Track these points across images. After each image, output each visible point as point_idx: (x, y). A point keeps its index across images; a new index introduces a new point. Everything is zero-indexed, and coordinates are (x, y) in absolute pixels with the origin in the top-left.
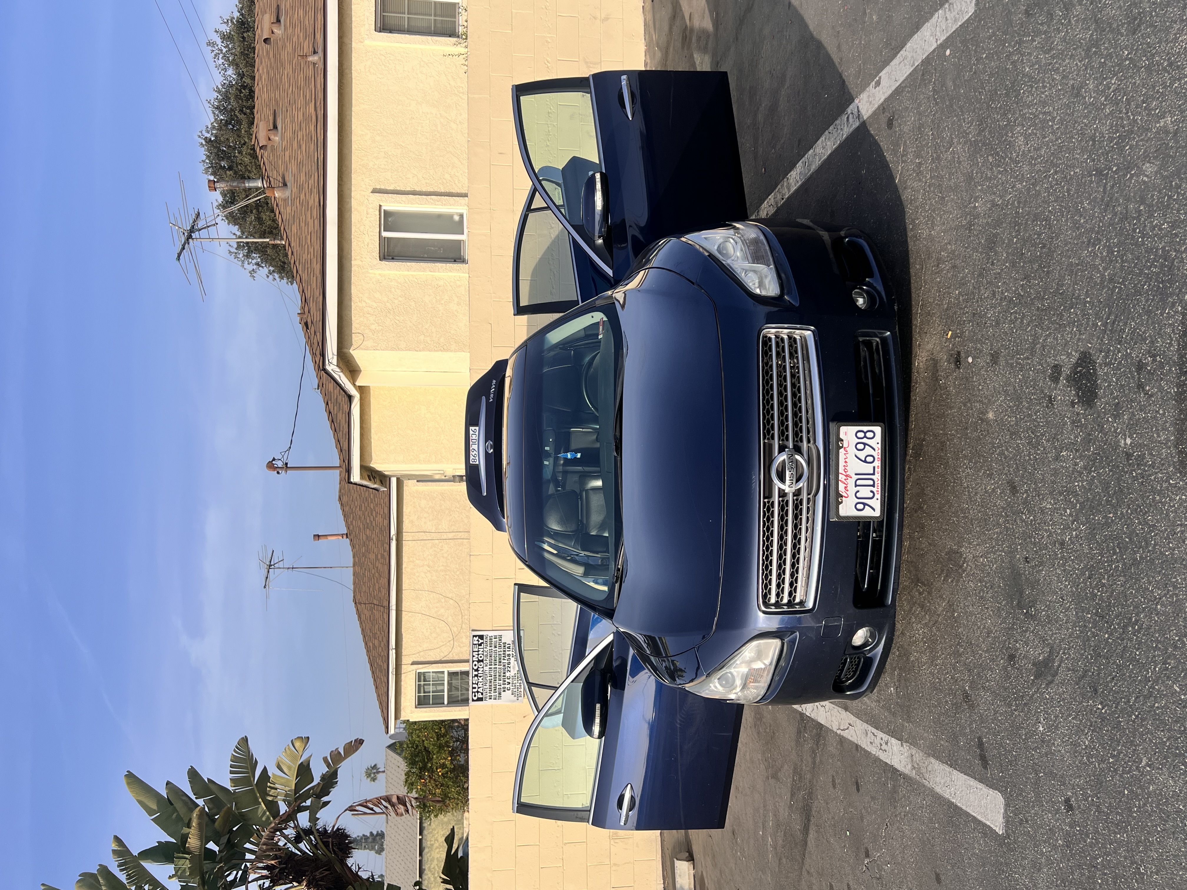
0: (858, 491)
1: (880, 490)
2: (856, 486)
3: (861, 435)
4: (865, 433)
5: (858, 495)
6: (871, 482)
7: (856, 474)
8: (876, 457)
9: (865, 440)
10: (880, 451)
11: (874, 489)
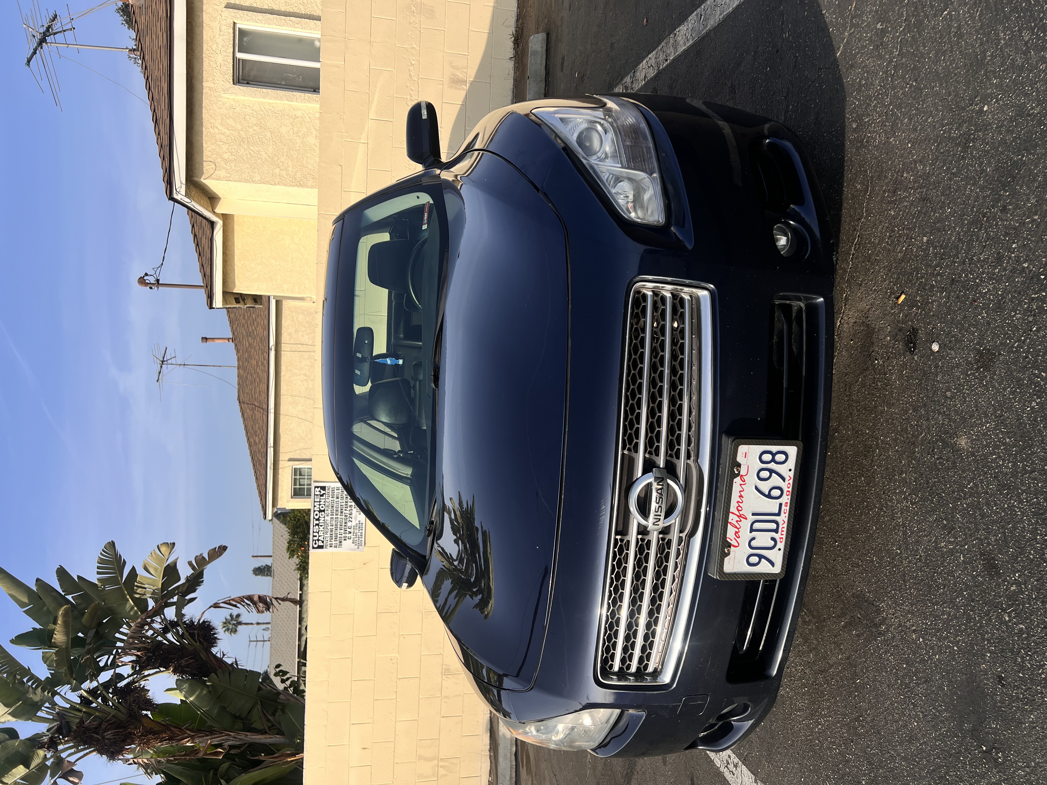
0: (753, 539)
1: (784, 537)
2: (752, 530)
3: (767, 457)
4: (774, 455)
5: (754, 543)
6: (774, 526)
7: (753, 514)
8: (785, 489)
9: (772, 466)
10: (791, 482)
11: (777, 536)
